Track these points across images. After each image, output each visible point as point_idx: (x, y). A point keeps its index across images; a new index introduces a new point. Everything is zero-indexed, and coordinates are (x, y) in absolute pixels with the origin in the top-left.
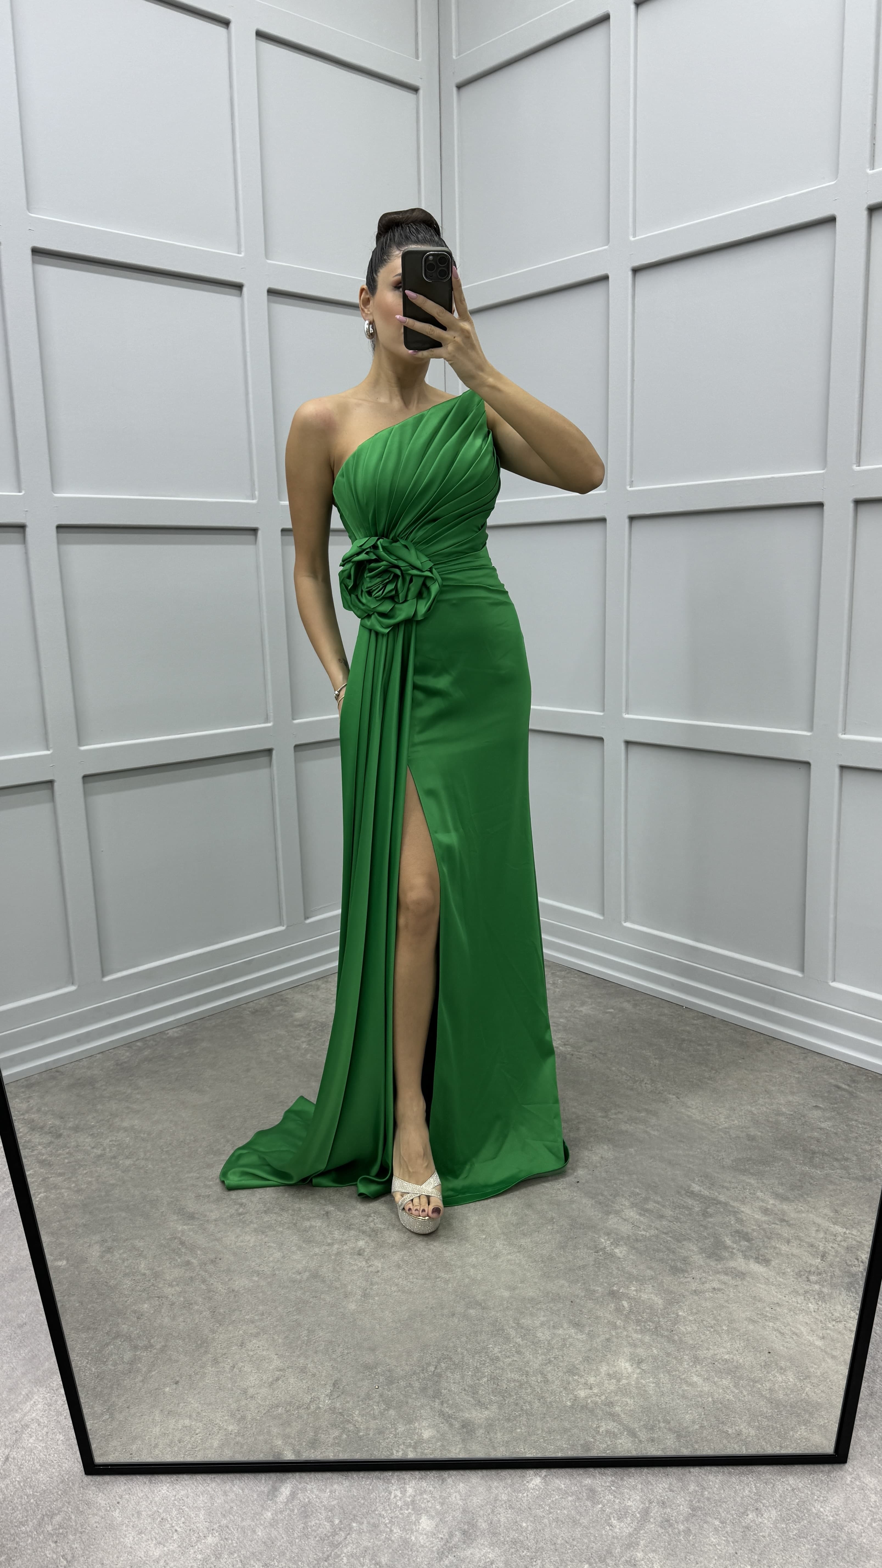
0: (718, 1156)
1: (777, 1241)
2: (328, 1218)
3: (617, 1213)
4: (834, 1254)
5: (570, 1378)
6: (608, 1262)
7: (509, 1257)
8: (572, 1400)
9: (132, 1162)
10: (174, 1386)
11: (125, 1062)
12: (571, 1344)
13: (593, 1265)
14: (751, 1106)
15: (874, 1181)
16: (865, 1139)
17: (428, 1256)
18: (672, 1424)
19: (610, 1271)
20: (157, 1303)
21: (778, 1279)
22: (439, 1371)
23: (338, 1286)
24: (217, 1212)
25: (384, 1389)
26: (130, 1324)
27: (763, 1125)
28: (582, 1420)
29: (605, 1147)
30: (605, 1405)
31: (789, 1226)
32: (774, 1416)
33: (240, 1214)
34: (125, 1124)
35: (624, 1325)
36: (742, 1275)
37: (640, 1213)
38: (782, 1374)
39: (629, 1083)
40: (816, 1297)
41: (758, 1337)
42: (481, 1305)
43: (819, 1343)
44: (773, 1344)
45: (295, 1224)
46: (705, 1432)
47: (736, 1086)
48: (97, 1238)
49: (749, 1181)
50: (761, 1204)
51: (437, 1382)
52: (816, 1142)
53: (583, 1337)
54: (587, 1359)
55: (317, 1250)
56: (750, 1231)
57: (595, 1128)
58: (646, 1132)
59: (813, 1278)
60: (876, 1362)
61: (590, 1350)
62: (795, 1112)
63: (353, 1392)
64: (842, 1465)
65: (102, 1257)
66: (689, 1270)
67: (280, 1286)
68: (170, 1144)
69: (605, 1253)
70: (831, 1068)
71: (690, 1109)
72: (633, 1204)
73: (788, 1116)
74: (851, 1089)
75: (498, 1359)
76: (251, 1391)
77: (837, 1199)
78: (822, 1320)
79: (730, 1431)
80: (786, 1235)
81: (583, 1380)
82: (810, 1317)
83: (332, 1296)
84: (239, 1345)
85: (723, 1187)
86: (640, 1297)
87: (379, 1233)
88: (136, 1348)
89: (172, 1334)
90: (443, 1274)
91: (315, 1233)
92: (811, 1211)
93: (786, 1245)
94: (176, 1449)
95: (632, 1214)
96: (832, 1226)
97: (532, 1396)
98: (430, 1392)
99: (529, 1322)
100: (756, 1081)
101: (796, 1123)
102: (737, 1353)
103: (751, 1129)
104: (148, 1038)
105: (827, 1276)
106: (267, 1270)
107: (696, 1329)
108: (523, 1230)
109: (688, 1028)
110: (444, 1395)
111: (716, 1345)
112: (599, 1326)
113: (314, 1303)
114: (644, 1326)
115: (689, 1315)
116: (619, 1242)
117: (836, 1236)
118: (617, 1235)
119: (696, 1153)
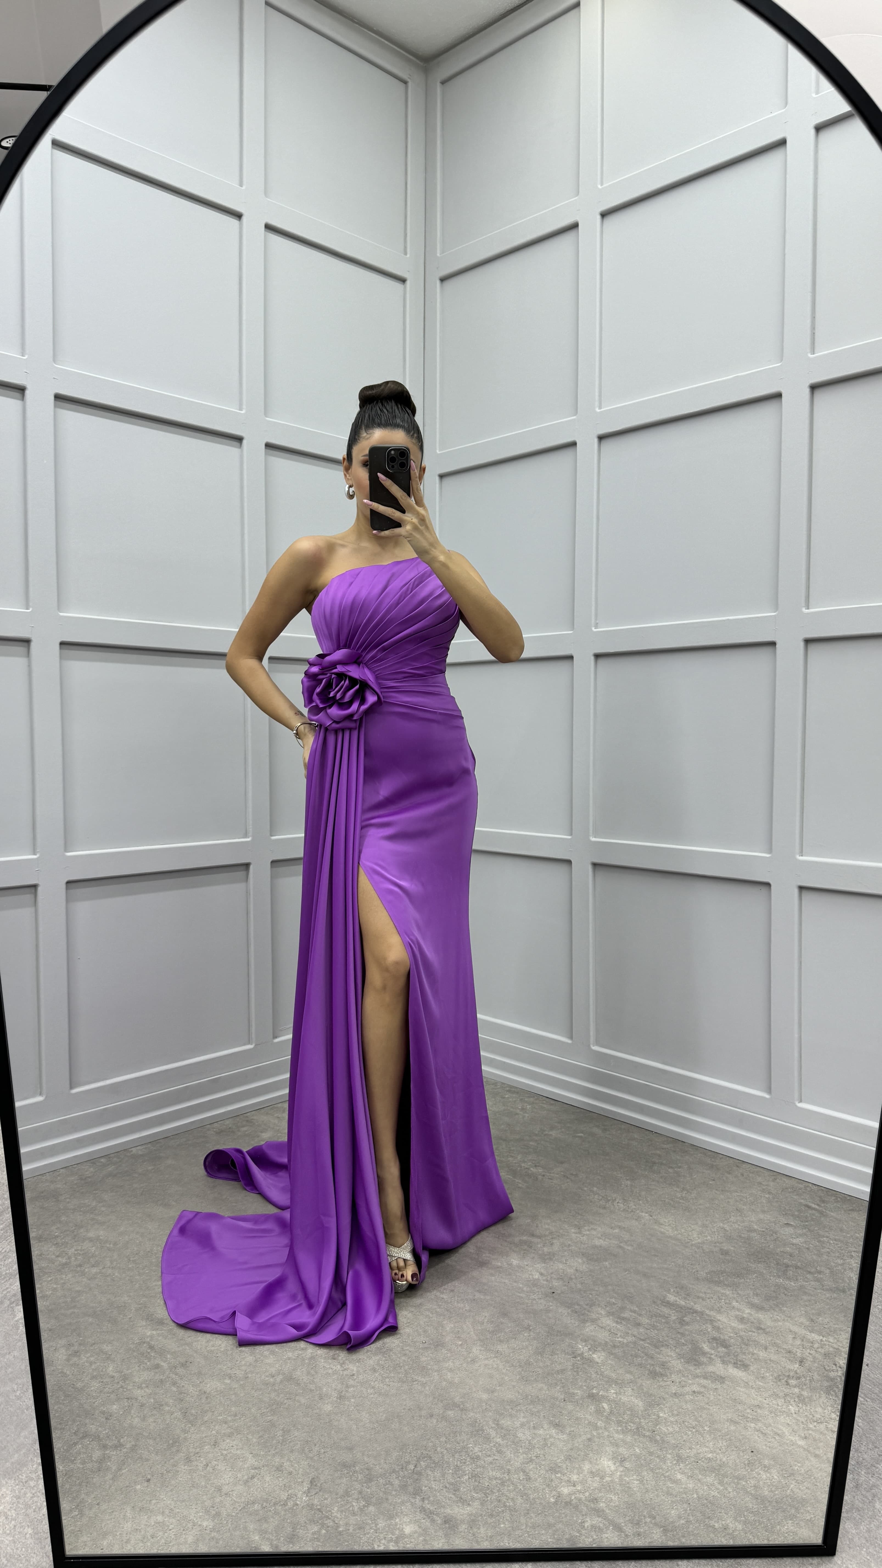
0: (693, 1269)
1: (754, 1348)
3: (593, 1321)
4: (812, 1360)
5: (553, 1476)
6: (586, 1366)
7: (486, 1362)
8: (555, 1497)
9: (98, 1271)
10: (146, 1484)
11: (89, 1177)
12: (552, 1444)
13: (572, 1369)
14: (724, 1224)
15: (849, 1293)
16: (837, 1254)
17: (404, 1361)
18: (658, 1519)
19: (589, 1375)
20: (126, 1404)
21: (757, 1382)
22: (419, 1469)
23: (313, 1388)
25: (363, 1486)
26: (98, 1424)
27: (736, 1241)
28: (566, 1516)
29: (580, 1261)
30: (589, 1501)
31: (766, 1334)
32: (760, 1511)
34: (91, 1234)
35: (605, 1426)
36: (721, 1379)
37: (617, 1321)
38: (767, 1471)
39: (601, 1202)
40: (797, 1400)
41: (741, 1437)
42: (459, 1406)
43: (801, 1443)
44: (755, 1444)
46: (691, 1526)
47: (707, 1205)
48: (63, 1342)
49: (725, 1292)
50: (738, 1313)
51: (417, 1480)
52: (788, 1256)
53: (565, 1437)
54: (569, 1458)
55: (290, 1354)
56: (728, 1338)
57: (569, 1243)
58: (620, 1247)
59: (793, 1382)
60: (860, 1454)
61: (571, 1449)
62: (767, 1229)
63: (332, 1490)
64: (830, 1558)
65: (68, 1360)
66: (668, 1374)
67: (253, 1389)
68: (137, 1254)
69: (583, 1358)
70: (800, 1188)
71: (661, 1226)
72: (609, 1313)
73: (760, 1233)
74: (821, 1209)
75: (478, 1458)
76: (226, 1489)
77: (813, 1309)
78: (804, 1421)
79: (717, 1525)
81: (566, 1478)
82: (791, 1418)
83: (307, 1397)
84: (212, 1444)
85: (698, 1297)
86: (620, 1398)
88: (105, 1447)
89: (142, 1434)
90: (420, 1378)
92: (787, 1320)
93: (764, 1351)
94: (149, 1544)
95: (608, 1322)
96: (809, 1334)
97: (514, 1493)
98: (411, 1489)
99: (509, 1423)
100: (727, 1201)
101: (768, 1239)
102: (720, 1452)
103: (724, 1244)
104: (112, 1155)
105: (806, 1380)
106: (240, 1374)
107: (677, 1429)
108: (499, 1337)
109: (658, 1152)
110: (425, 1492)
111: (698, 1445)
112: (580, 1426)
113: (289, 1405)
114: (626, 1426)
115: (670, 1417)
116: (597, 1348)
117: (813, 1343)
118: (595, 1342)
119: (671, 1266)
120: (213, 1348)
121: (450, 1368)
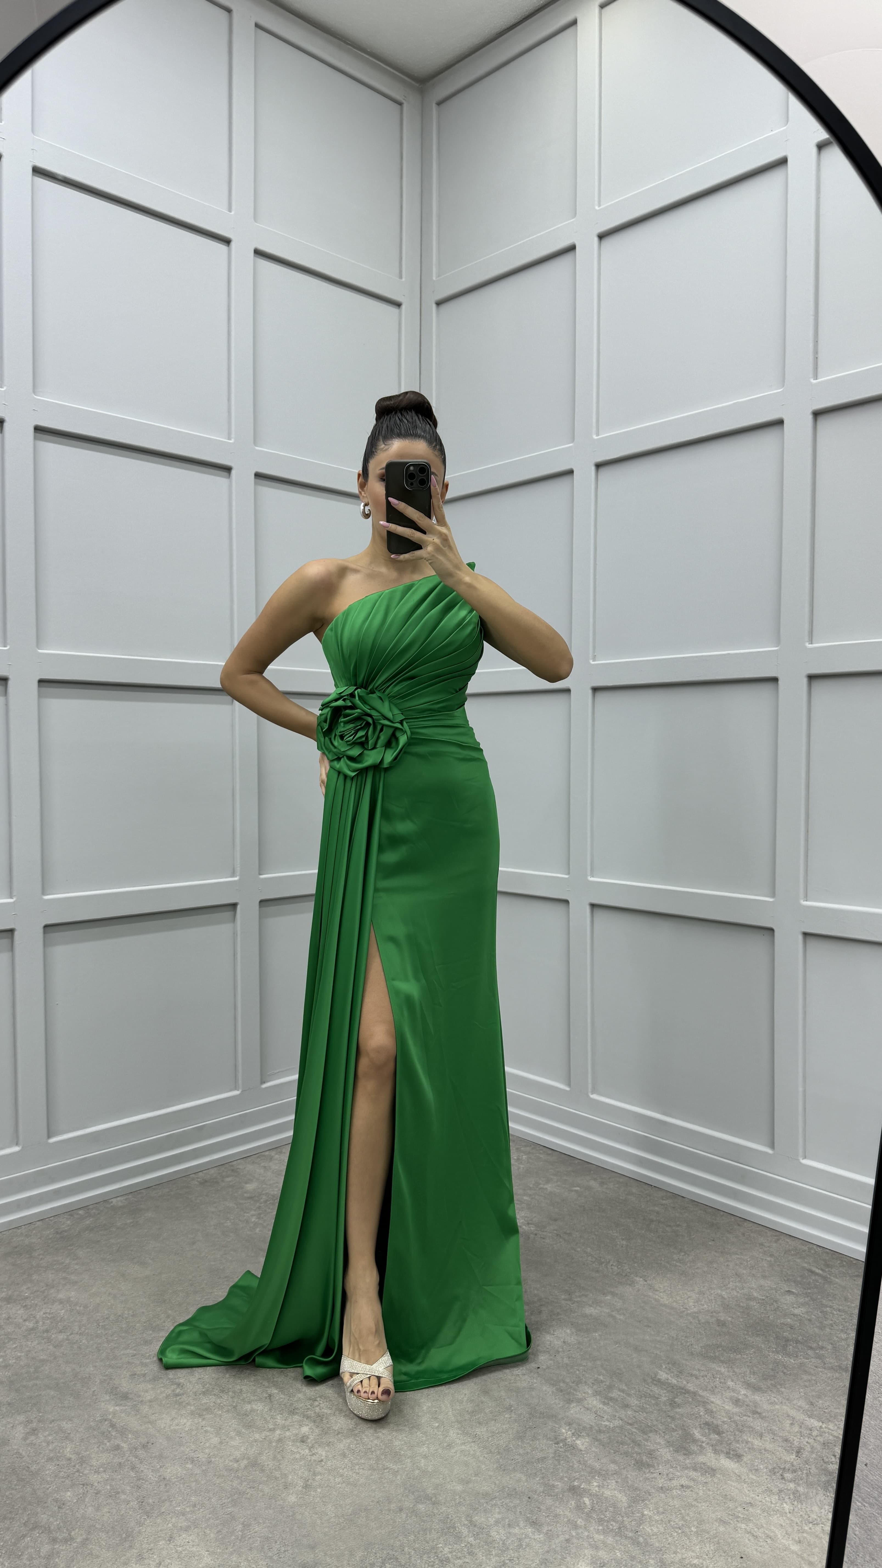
0: (687, 1342)
1: (749, 1435)
2: (271, 1402)
3: (580, 1401)
4: (810, 1450)
6: (568, 1454)
7: (463, 1447)
9: (65, 1337)
11: (65, 1231)
12: (527, 1545)
13: (553, 1457)
14: (722, 1290)
17: (376, 1445)
19: (571, 1464)
20: (81, 1491)
21: (750, 1476)
23: (278, 1476)
24: (152, 1392)
26: (50, 1514)
27: (734, 1311)
29: (568, 1331)
31: (762, 1418)
33: (177, 1395)
34: (61, 1296)
35: (585, 1525)
36: (712, 1471)
37: (604, 1402)
39: (594, 1265)
40: (792, 1497)
41: (730, 1540)
42: (431, 1499)
43: (795, 1548)
44: (745, 1548)
45: (235, 1407)
47: (706, 1269)
48: (21, 1418)
49: (720, 1369)
50: (732, 1394)
52: (789, 1329)
53: (541, 1537)
55: (257, 1436)
56: (721, 1423)
57: (558, 1311)
58: (612, 1316)
59: (788, 1476)
61: (548, 1552)
62: (767, 1297)
65: (25, 1439)
66: (655, 1464)
67: (215, 1475)
68: (107, 1318)
69: (565, 1445)
70: (804, 1251)
71: (657, 1293)
72: (596, 1392)
73: (760, 1301)
74: (825, 1274)
75: (448, 1560)
77: (813, 1390)
78: (798, 1522)
82: (785, 1518)
83: (271, 1486)
84: (167, 1539)
85: (692, 1375)
86: (603, 1493)
87: (324, 1419)
89: (94, 1526)
90: (391, 1465)
91: (256, 1418)
92: (785, 1403)
93: (759, 1439)
95: (595, 1402)
96: (807, 1419)
99: (483, 1519)
100: (726, 1264)
101: (768, 1308)
102: (706, 1557)
103: (721, 1314)
104: (91, 1207)
105: (802, 1474)
106: (203, 1457)
108: (479, 1418)
109: (656, 1208)
111: (684, 1548)
112: (558, 1525)
113: (252, 1494)
114: (607, 1526)
115: (655, 1515)
116: (581, 1433)
117: (811, 1430)
118: (579, 1425)
119: (664, 1338)
120: (177, 1427)
121: (424, 1453)
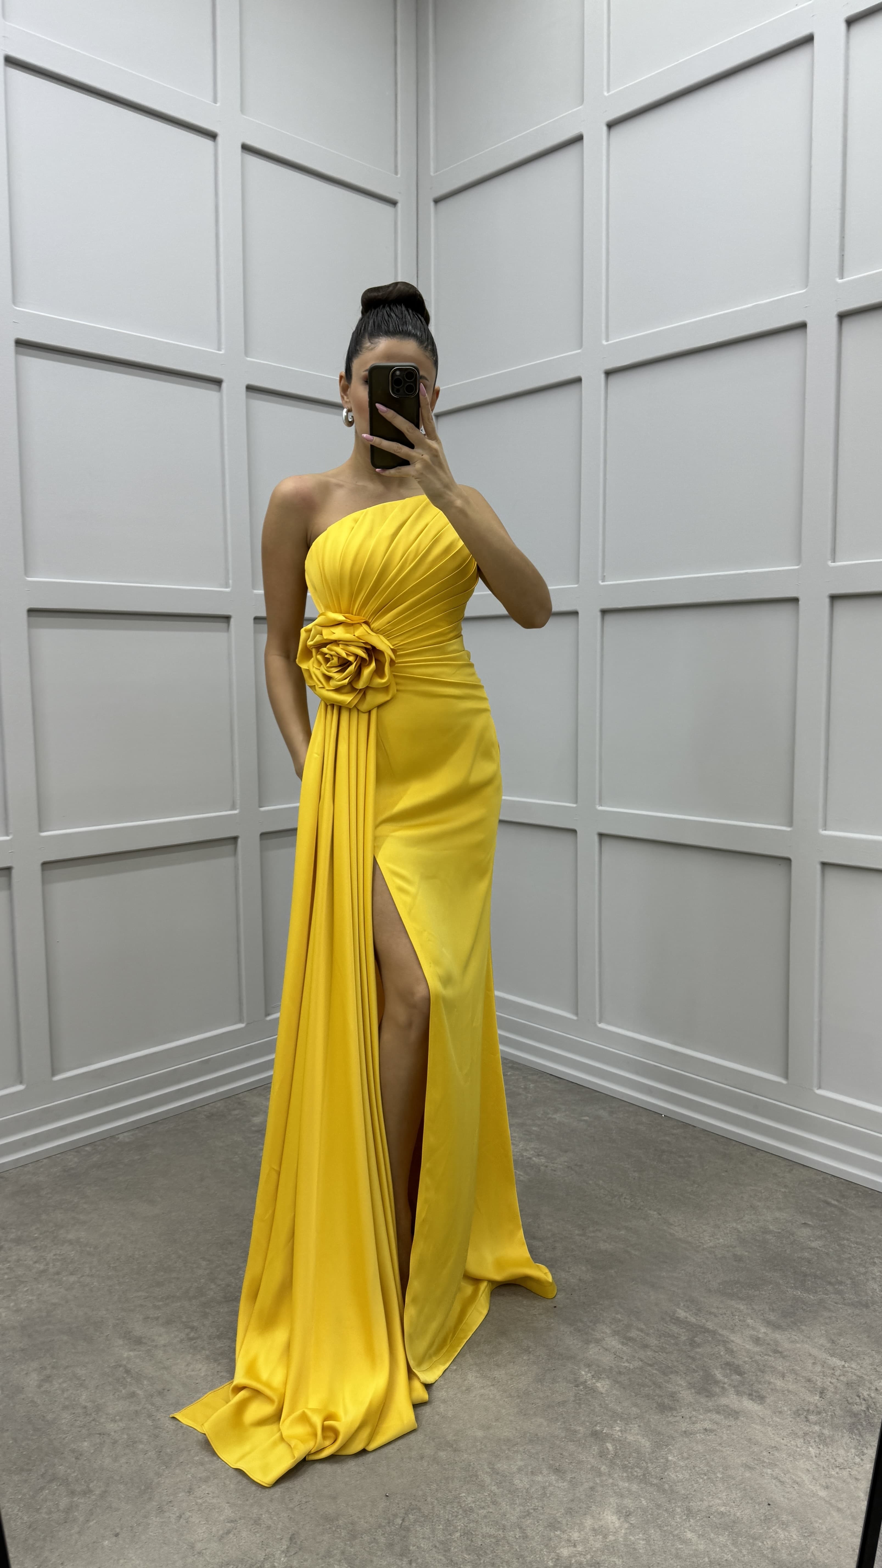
0: (704, 1278)
1: (770, 1375)
3: (598, 1341)
4: (833, 1390)
5: (552, 1534)
6: (589, 1397)
7: (482, 1391)
8: (554, 1560)
9: (77, 1279)
10: (114, 1539)
11: (73, 1169)
12: (551, 1494)
13: (574, 1401)
14: (737, 1224)
15: (872, 1308)
16: (859, 1261)
19: (592, 1408)
20: (98, 1441)
21: (774, 1419)
22: (406, 1523)
24: (165, 1336)
25: (346, 1545)
26: (67, 1465)
27: (750, 1245)
29: (584, 1268)
31: (783, 1358)
34: (71, 1236)
35: (609, 1472)
36: (735, 1414)
37: (623, 1342)
38: (785, 1529)
39: (607, 1198)
40: (817, 1440)
41: (756, 1487)
42: (452, 1446)
43: (823, 1493)
44: (772, 1495)
47: (720, 1202)
48: (35, 1365)
49: (738, 1306)
50: (752, 1332)
52: (806, 1263)
53: (565, 1485)
54: (569, 1512)
56: (742, 1363)
57: (573, 1247)
58: (627, 1251)
59: (812, 1418)
61: (572, 1501)
62: (783, 1230)
63: (312, 1549)
65: (39, 1386)
66: (678, 1407)
68: (118, 1259)
69: (586, 1387)
70: (819, 1181)
71: (672, 1226)
72: (614, 1331)
73: (776, 1235)
74: (841, 1205)
75: (471, 1510)
76: (199, 1546)
77: (833, 1328)
78: (825, 1467)
80: (781, 1368)
81: (565, 1536)
82: (811, 1463)
84: (186, 1491)
85: (710, 1313)
86: (626, 1437)
88: (73, 1493)
89: (112, 1478)
92: (806, 1341)
93: (781, 1379)
95: (613, 1343)
96: (829, 1358)
97: (509, 1555)
98: (397, 1549)
99: (505, 1467)
100: (740, 1196)
101: (784, 1242)
102: (733, 1504)
103: (737, 1249)
104: (96, 1143)
105: (827, 1416)
107: (687, 1476)
108: (496, 1360)
109: (667, 1138)
110: (413, 1553)
111: (710, 1495)
112: (582, 1472)
114: (631, 1472)
115: (679, 1460)
116: (601, 1375)
117: (834, 1370)
118: (599, 1367)
119: (681, 1275)
120: (193, 1373)
121: (443, 1398)
